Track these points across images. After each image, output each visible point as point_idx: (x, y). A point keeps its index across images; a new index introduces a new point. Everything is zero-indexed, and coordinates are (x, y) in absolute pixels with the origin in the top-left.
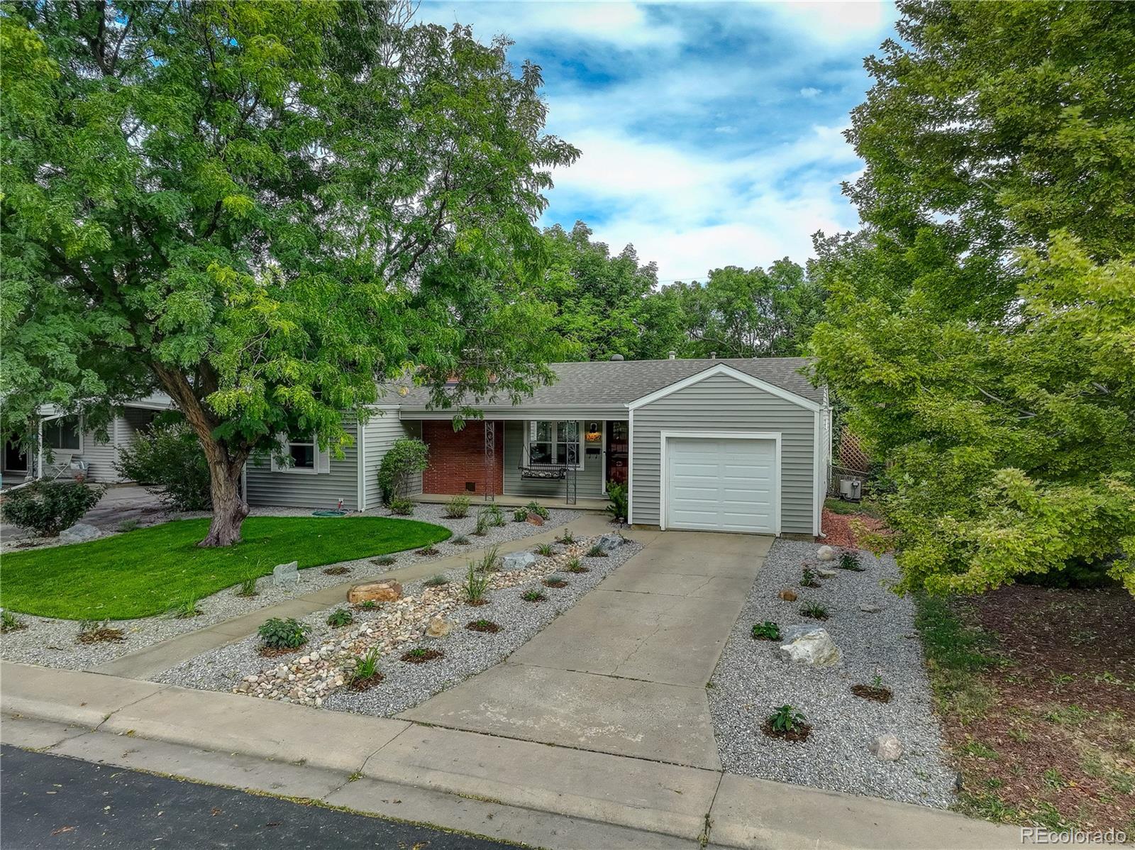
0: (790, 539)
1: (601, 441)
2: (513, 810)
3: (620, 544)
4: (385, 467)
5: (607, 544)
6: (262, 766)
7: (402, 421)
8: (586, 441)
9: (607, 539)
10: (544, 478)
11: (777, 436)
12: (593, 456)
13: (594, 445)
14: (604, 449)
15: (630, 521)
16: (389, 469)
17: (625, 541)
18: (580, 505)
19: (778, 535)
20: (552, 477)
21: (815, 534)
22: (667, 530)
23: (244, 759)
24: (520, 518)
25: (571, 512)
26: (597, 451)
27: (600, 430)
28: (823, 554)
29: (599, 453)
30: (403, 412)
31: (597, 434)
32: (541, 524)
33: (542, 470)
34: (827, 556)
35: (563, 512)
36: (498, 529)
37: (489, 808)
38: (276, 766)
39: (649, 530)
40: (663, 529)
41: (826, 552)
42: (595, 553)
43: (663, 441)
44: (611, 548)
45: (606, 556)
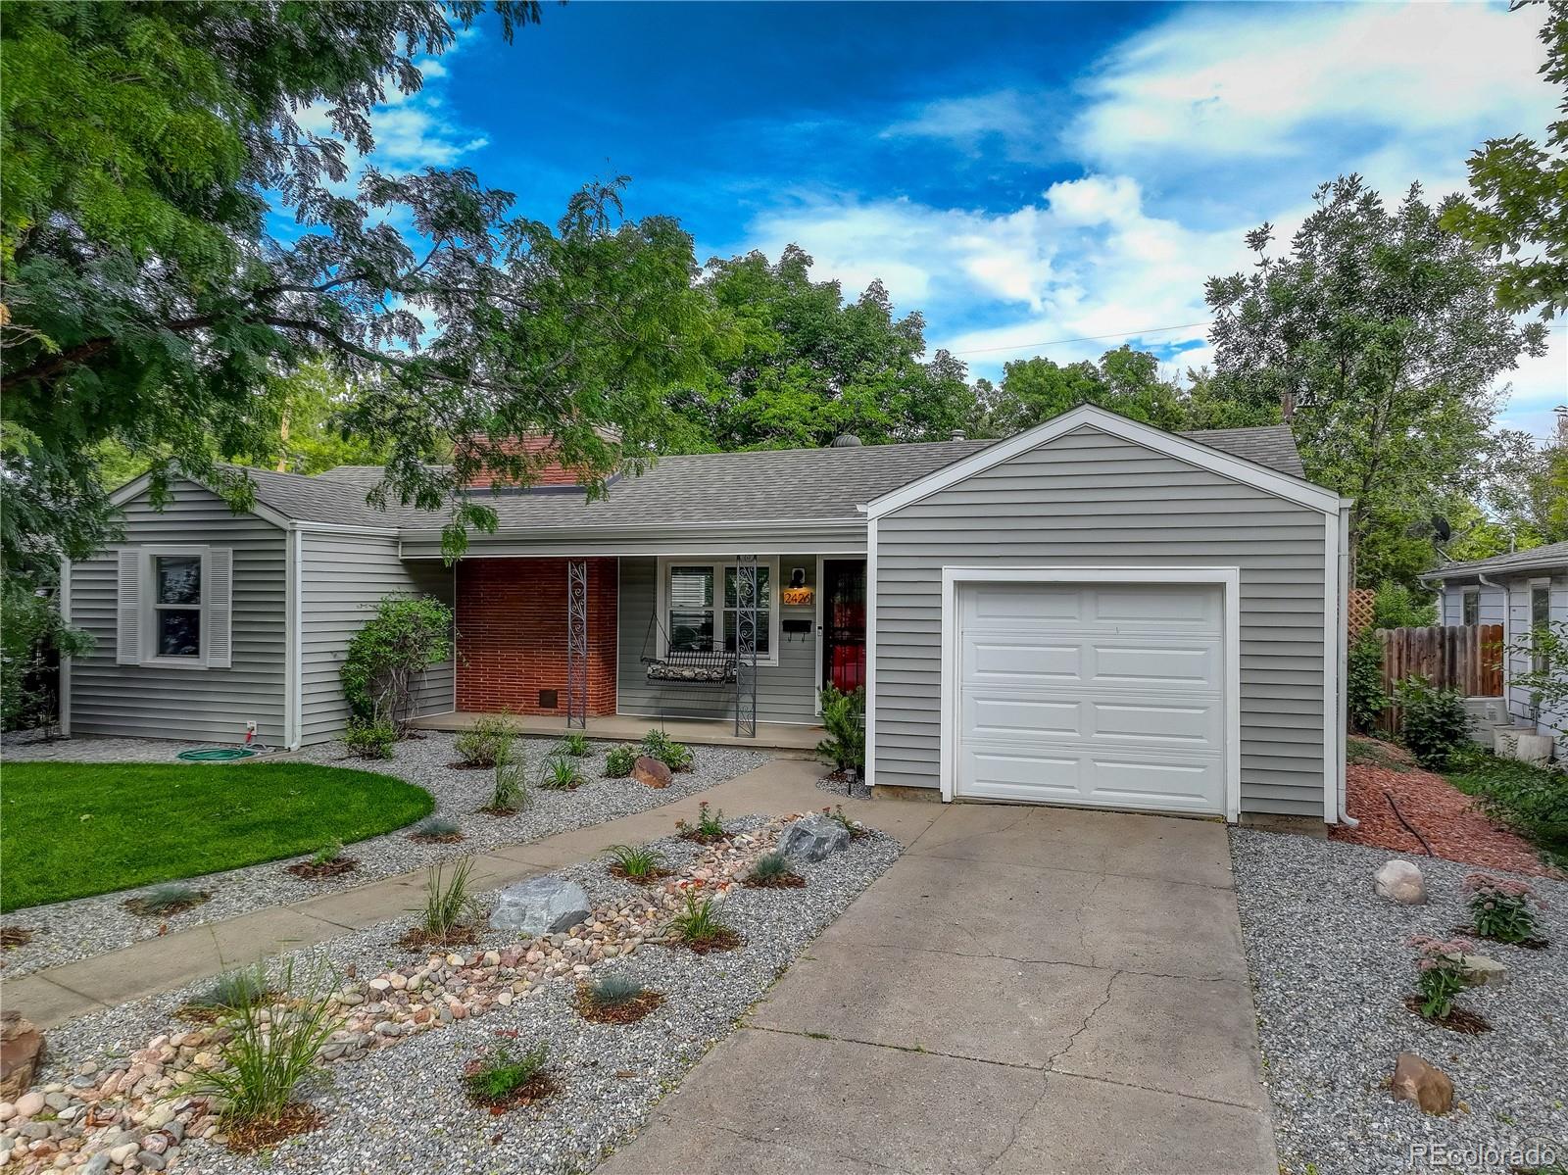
0: (1265, 828)
1: (813, 606)
3: (841, 845)
4: (355, 656)
5: (806, 846)
7: (406, 563)
8: (782, 604)
9: (805, 833)
10: (693, 680)
11: (1229, 575)
12: (797, 636)
13: (800, 614)
14: (819, 621)
15: (870, 779)
16: (360, 661)
17: (855, 835)
18: (764, 737)
19: (1232, 818)
20: (709, 680)
21: (1330, 817)
22: (958, 801)
24: (618, 770)
25: (745, 753)
26: (803, 626)
27: (811, 583)
28: (1397, 885)
29: (809, 631)
30: (405, 545)
31: (803, 590)
32: (663, 783)
33: (690, 665)
34: (1410, 891)
35: (728, 753)
36: (556, 797)
39: (915, 799)
40: (947, 797)
41: (1407, 878)
42: (770, 875)
43: (948, 591)
44: (814, 858)
45: (799, 883)
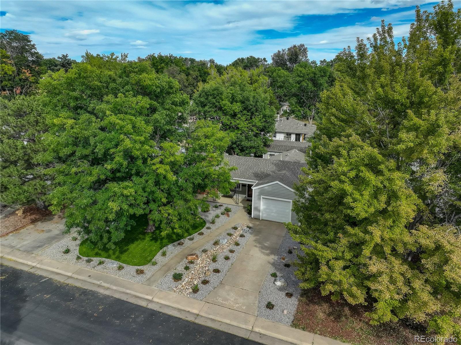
2: (224, 323)
3: (248, 231)
6: (183, 312)
9: (245, 230)
11: (291, 201)
15: (252, 216)
17: (250, 228)
18: (239, 204)
22: (262, 220)
23: (180, 310)
24: (223, 214)
25: (237, 207)
29: (246, 186)
32: (229, 216)
36: (218, 220)
37: (220, 323)
38: (185, 312)
39: (257, 221)
42: (242, 236)
43: (262, 198)
44: (246, 233)
45: (244, 237)
